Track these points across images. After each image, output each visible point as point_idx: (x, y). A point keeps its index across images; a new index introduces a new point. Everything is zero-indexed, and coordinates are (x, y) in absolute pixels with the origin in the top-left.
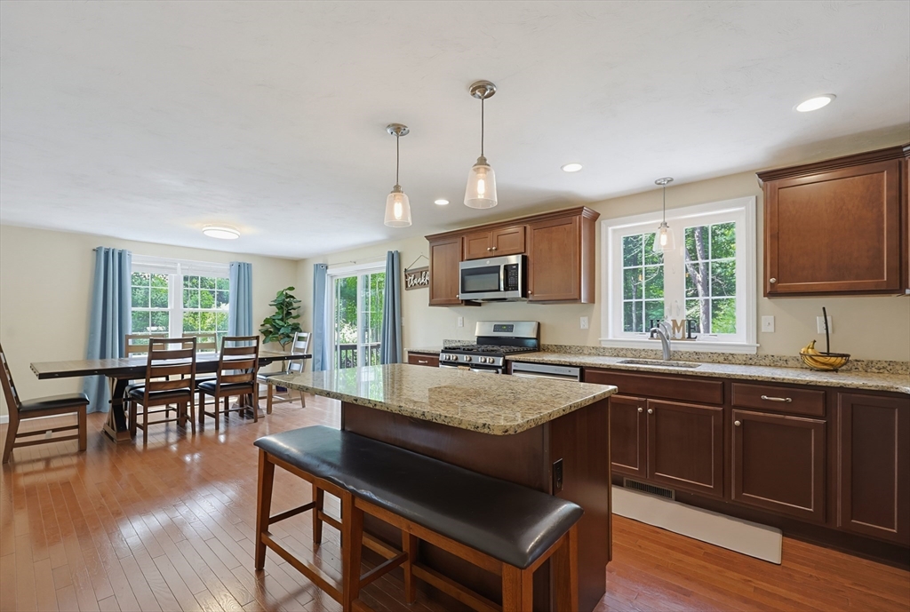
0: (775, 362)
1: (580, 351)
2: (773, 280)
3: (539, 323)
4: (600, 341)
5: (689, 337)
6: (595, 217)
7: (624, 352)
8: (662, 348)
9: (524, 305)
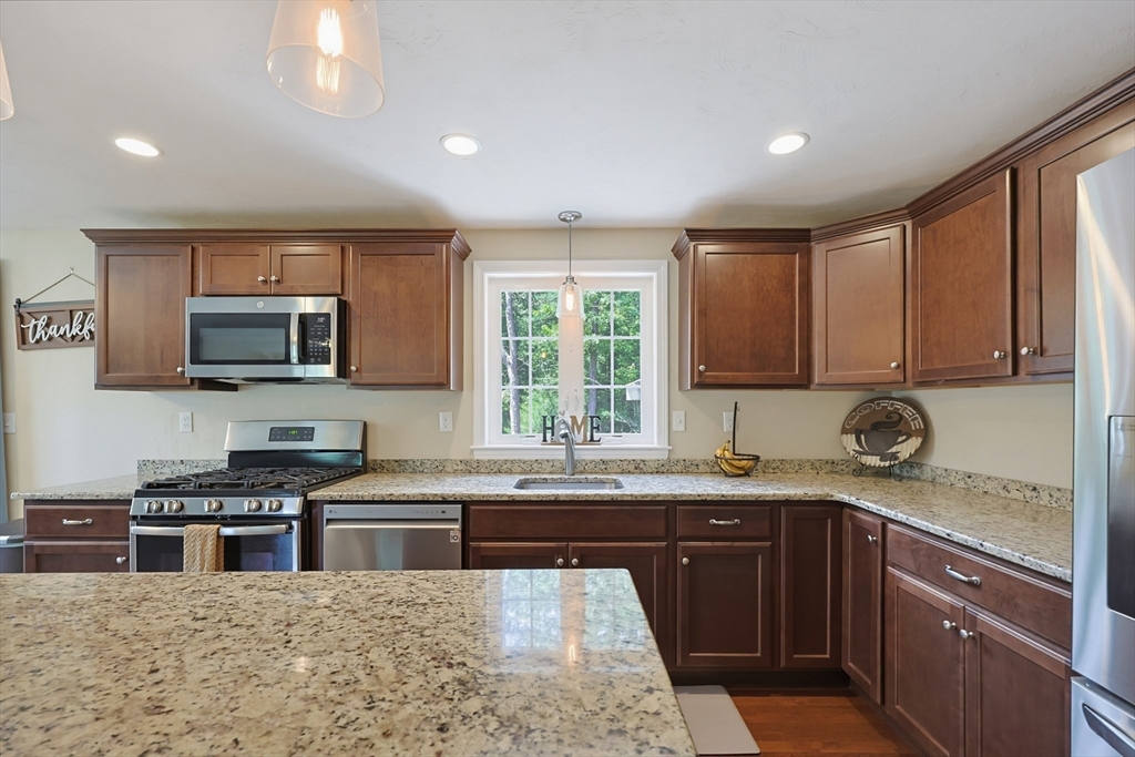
0: (689, 468)
1: (439, 469)
2: (702, 367)
3: (365, 424)
4: (472, 450)
5: (592, 440)
6: (464, 253)
7: (509, 465)
8: (564, 457)
9: (342, 391)
